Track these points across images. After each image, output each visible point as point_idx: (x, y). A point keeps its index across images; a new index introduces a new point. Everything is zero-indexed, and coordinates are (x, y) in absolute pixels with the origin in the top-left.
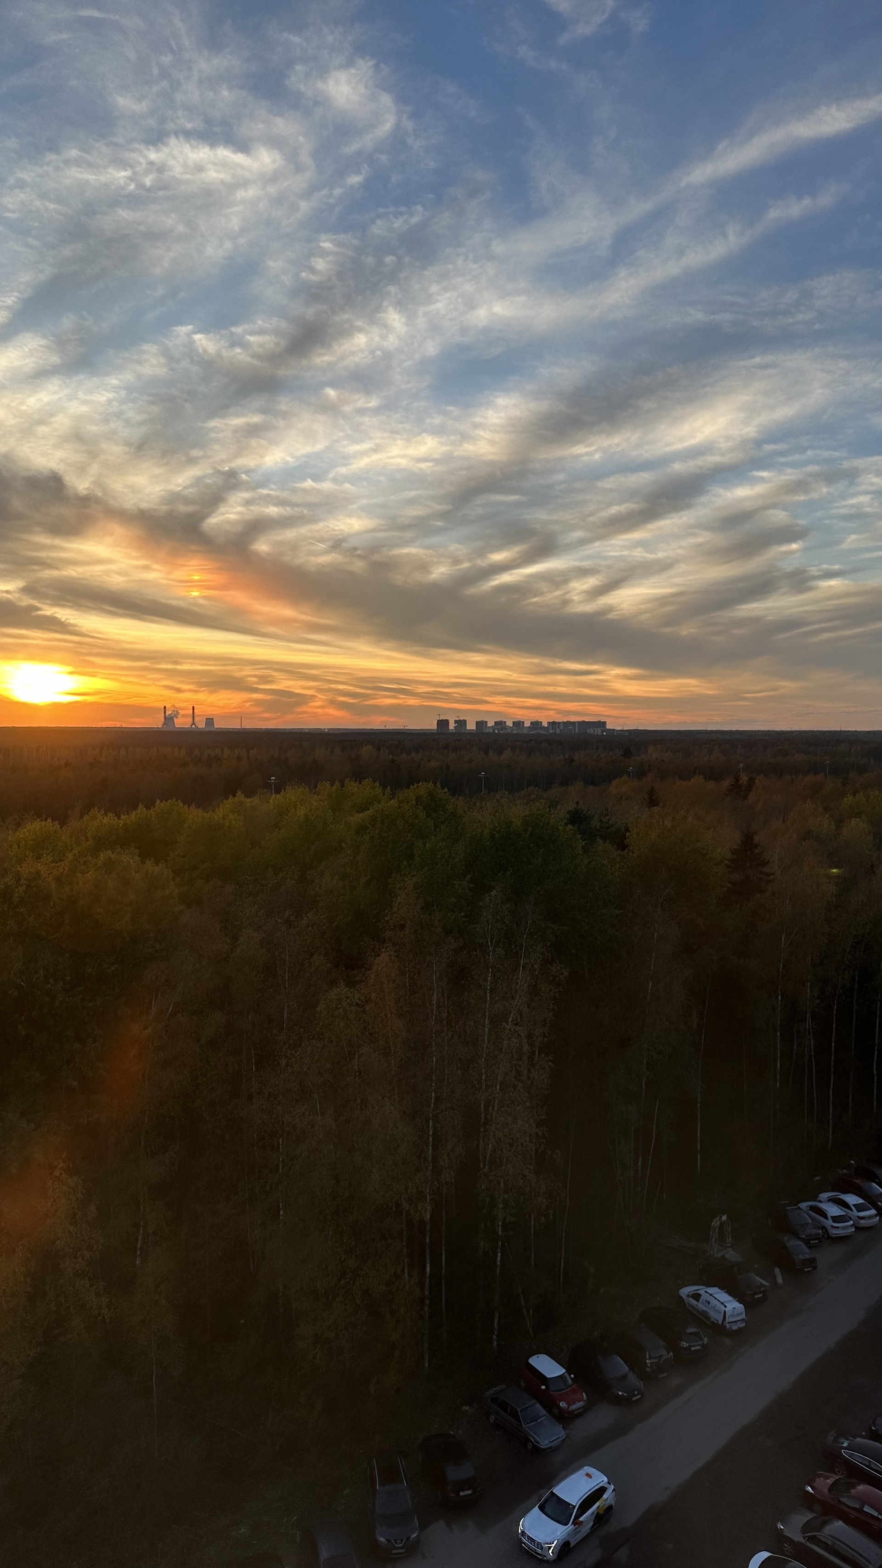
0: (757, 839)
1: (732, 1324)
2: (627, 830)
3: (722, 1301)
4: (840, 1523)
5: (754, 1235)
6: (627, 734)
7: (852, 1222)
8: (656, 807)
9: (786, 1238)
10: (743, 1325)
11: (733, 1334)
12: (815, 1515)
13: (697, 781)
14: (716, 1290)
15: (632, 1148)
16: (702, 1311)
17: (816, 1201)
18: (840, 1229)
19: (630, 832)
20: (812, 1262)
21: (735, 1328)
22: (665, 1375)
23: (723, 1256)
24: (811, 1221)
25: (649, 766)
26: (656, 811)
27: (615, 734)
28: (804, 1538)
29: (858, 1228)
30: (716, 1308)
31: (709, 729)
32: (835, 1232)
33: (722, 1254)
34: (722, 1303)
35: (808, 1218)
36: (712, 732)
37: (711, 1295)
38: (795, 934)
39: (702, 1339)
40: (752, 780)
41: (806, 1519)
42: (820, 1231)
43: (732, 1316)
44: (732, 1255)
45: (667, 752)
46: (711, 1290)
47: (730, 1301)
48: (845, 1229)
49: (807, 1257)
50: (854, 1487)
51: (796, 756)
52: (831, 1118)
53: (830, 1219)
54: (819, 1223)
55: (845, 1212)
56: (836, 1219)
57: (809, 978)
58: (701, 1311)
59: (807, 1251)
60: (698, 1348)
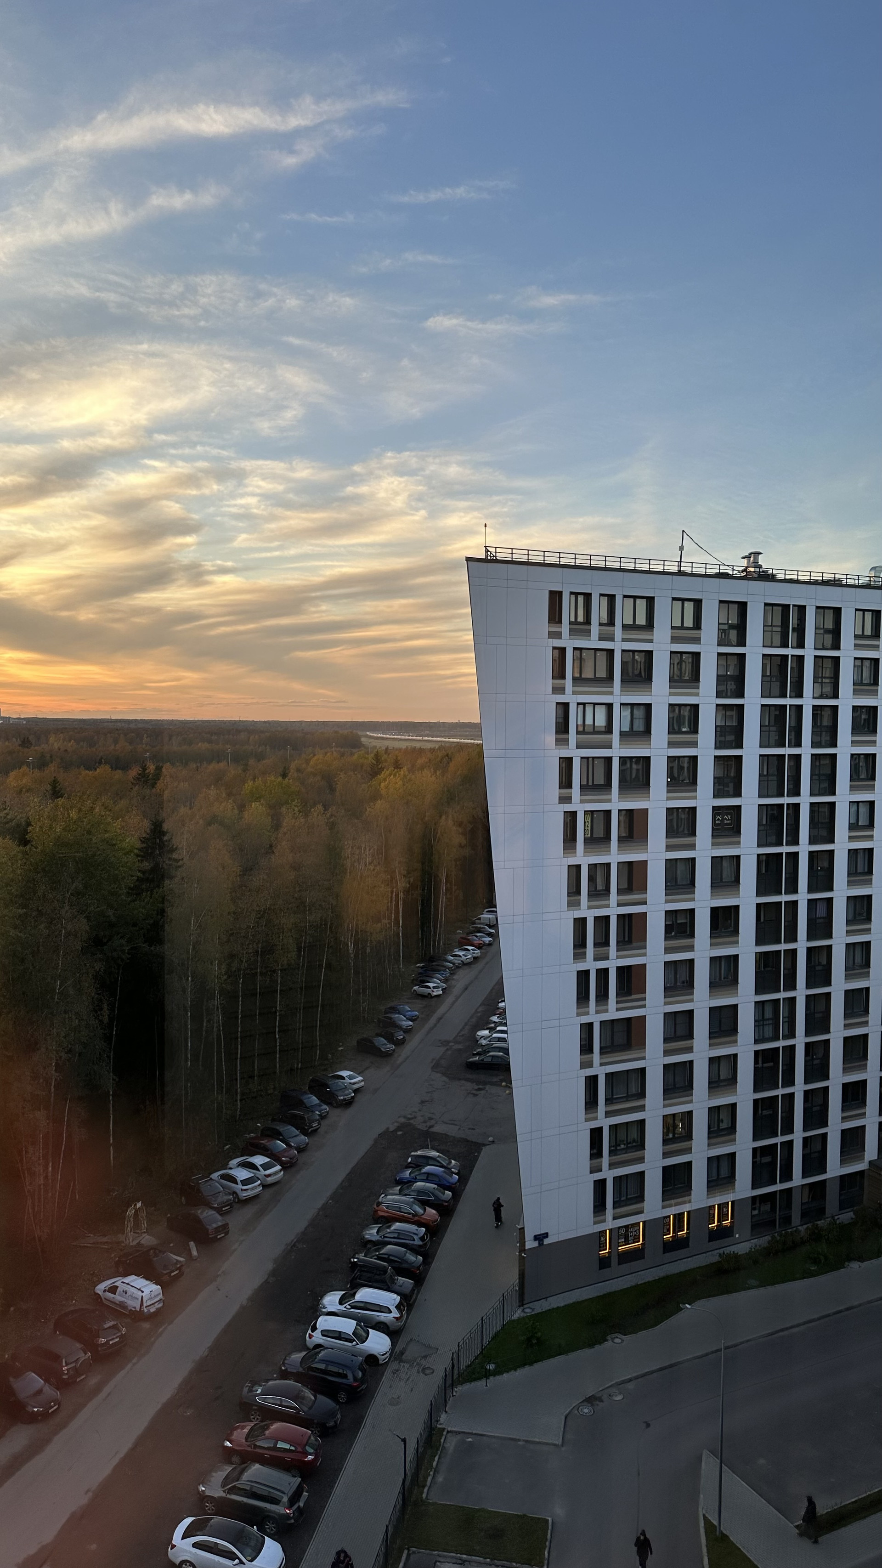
0: (165, 827)
1: (149, 1307)
2: (29, 824)
3: (139, 1288)
4: (257, 1466)
5: (169, 1215)
6: (25, 722)
7: (259, 1182)
8: (60, 798)
9: (199, 1212)
10: (161, 1305)
11: (151, 1317)
12: (234, 1466)
13: (103, 770)
14: (133, 1277)
15: (41, 1154)
16: (120, 1302)
17: (226, 1169)
18: (249, 1191)
19: (32, 826)
20: (225, 1228)
21: (152, 1310)
22: (83, 1377)
23: (139, 1244)
24: (222, 1189)
25: (51, 757)
26: (60, 803)
27: (11, 722)
28: (224, 1491)
29: (265, 1186)
30: (133, 1296)
31: (113, 718)
32: (245, 1194)
33: (138, 1241)
34: (139, 1290)
35: (219, 1186)
36: (117, 721)
37: (128, 1284)
38: (203, 916)
39: (120, 1331)
40: (159, 769)
41: (225, 1474)
42: (231, 1197)
43: (151, 1299)
44: (147, 1240)
45: (70, 741)
46: (127, 1280)
47: (146, 1286)
48: (254, 1189)
49: (220, 1224)
50: (268, 1428)
51: (200, 744)
52: (239, 1086)
53: (239, 1182)
54: (229, 1189)
55: (253, 1173)
56: (245, 1182)
57: (217, 956)
58: (118, 1303)
59: (219, 1217)
60: (117, 1340)
